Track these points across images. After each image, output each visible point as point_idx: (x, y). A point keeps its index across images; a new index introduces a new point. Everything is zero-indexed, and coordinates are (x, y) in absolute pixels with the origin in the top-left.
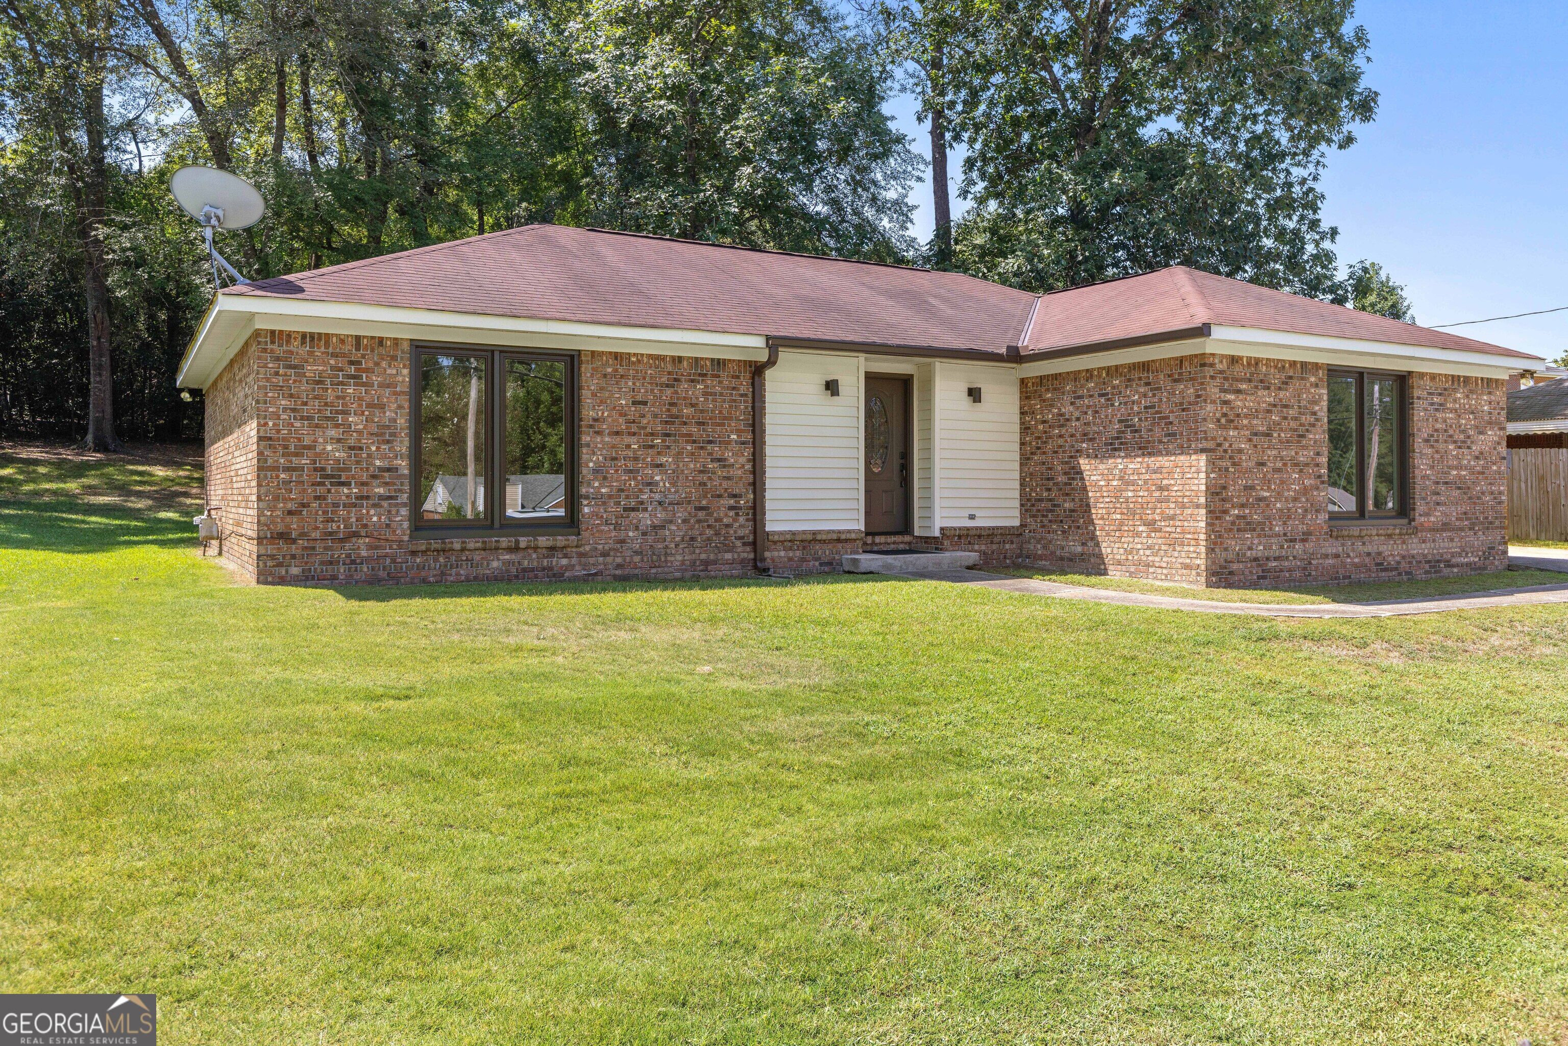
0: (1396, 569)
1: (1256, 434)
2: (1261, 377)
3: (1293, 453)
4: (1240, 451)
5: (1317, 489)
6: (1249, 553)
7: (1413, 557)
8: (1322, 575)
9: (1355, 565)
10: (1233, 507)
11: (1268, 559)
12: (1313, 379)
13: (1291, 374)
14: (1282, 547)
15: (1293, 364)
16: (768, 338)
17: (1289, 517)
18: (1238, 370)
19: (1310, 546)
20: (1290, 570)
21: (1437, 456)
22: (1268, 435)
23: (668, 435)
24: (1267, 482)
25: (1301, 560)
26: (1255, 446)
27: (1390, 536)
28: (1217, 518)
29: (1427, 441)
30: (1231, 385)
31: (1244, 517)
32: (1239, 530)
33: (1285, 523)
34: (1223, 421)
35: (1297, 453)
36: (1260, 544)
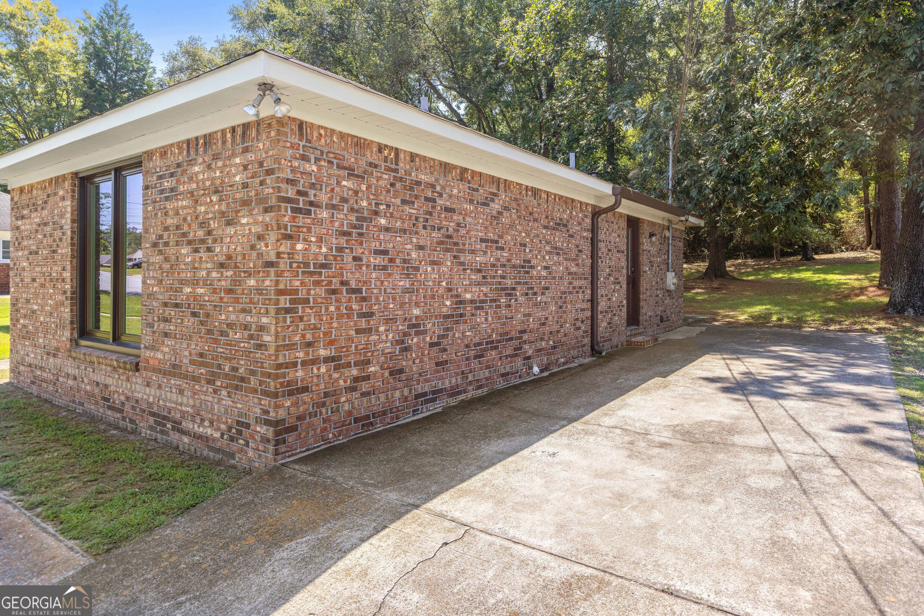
0: (120, 411)
1: (31, 253)
2: (34, 200)
4: (24, 269)
5: (63, 304)
6: (27, 359)
7: (137, 402)
11: (36, 367)
12: (61, 193)
13: (49, 192)
14: (43, 358)
17: (47, 331)
18: (24, 199)
19: (58, 362)
21: (166, 266)
22: (36, 253)
24: (36, 295)
26: (30, 264)
29: (154, 245)
30: (20, 213)
31: (25, 326)
32: (23, 337)
33: (45, 336)
35: (51, 269)
36: (32, 352)
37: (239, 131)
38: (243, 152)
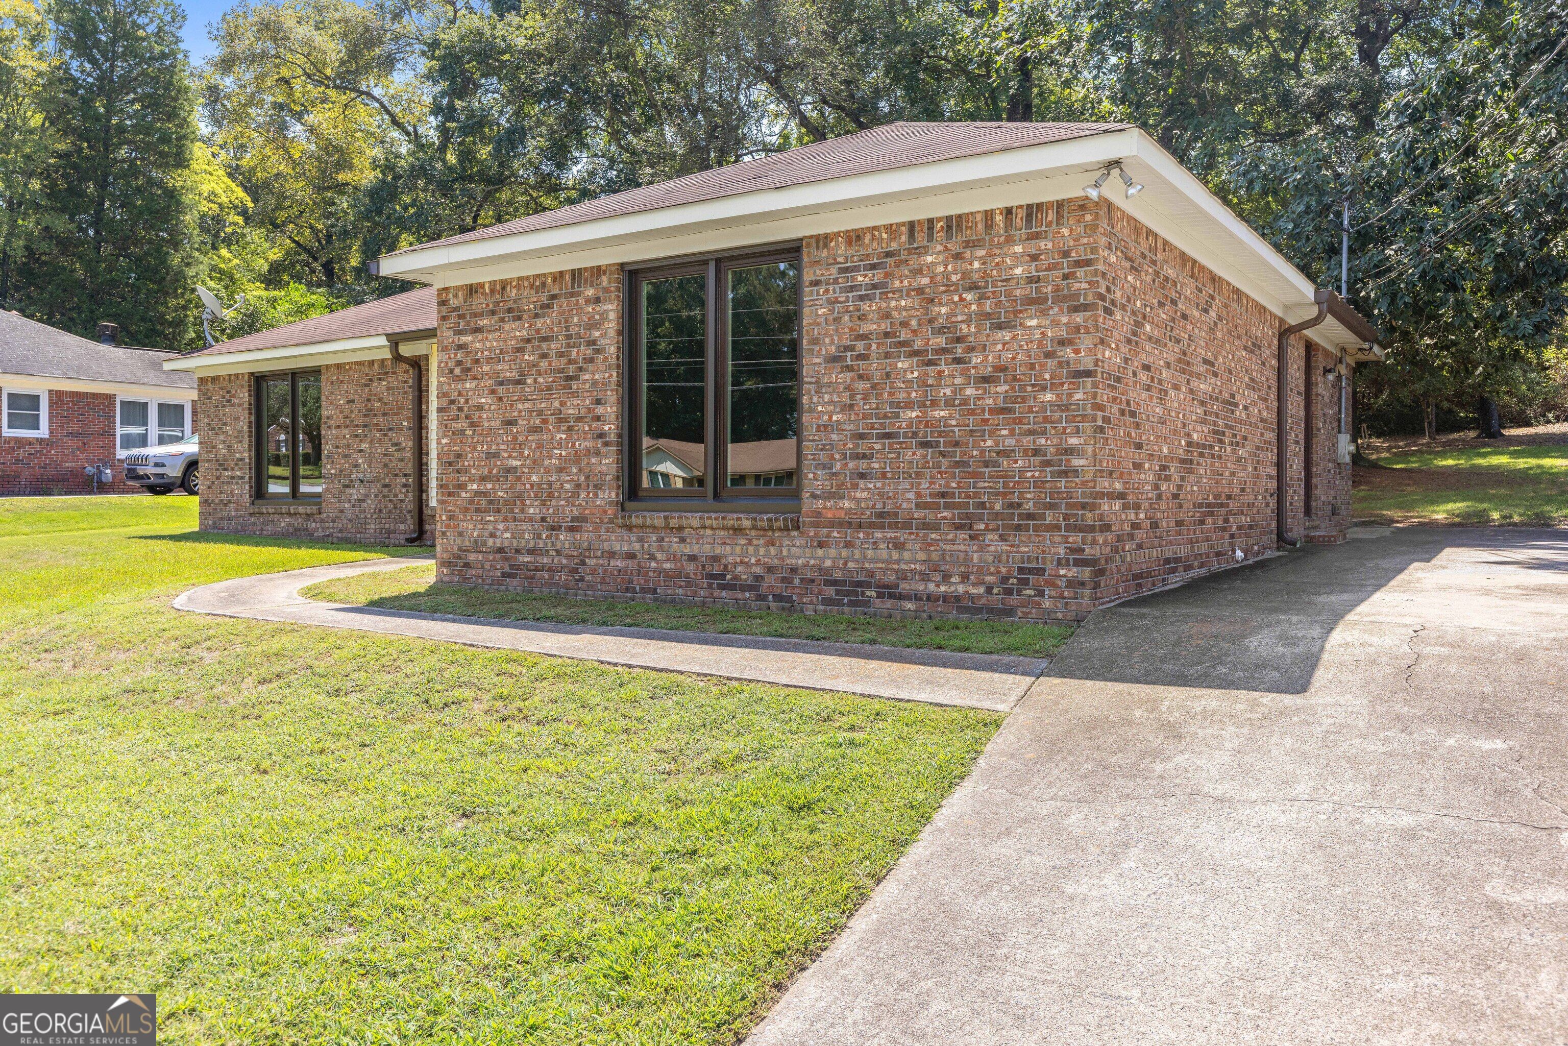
0: (751, 588)
1: (501, 383)
2: (510, 305)
3: (556, 404)
4: (480, 408)
5: (597, 453)
6: (490, 542)
7: (794, 570)
8: (603, 582)
9: (668, 575)
10: (471, 480)
11: (518, 551)
12: (590, 292)
13: (556, 291)
14: (539, 537)
15: (559, 276)
16: (387, 335)
17: (550, 495)
18: (480, 302)
19: (584, 537)
20: (550, 570)
21: (861, 386)
22: (518, 382)
23: (365, 426)
24: (517, 445)
25: (568, 557)
26: (500, 399)
27: (738, 530)
28: (450, 494)
29: (834, 359)
30: (468, 323)
31: (484, 494)
32: (478, 510)
33: (543, 503)
34: (457, 371)
35: (562, 404)
36: (507, 530)
37: (1022, 213)
38: (1028, 239)
